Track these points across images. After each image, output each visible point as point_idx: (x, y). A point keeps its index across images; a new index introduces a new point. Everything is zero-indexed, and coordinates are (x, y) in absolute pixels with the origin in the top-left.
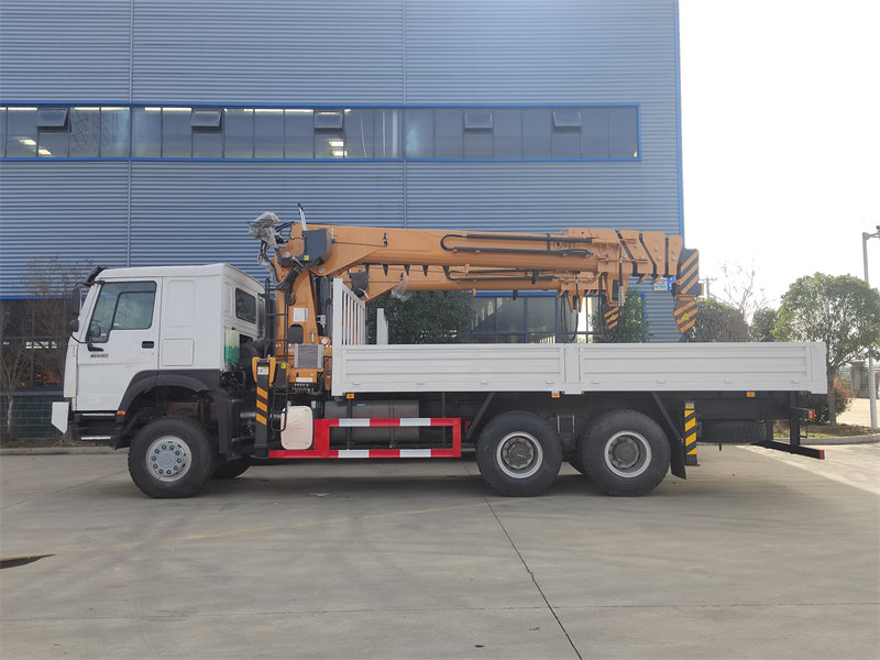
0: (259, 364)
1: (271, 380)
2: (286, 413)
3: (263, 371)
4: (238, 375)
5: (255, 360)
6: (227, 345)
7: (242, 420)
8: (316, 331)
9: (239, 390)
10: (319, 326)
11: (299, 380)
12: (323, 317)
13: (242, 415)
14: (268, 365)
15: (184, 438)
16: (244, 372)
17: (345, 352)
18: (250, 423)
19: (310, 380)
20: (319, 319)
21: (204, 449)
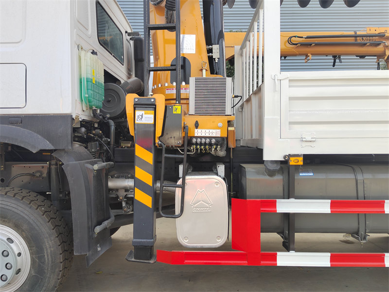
0: (137, 106)
1: (159, 133)
2: (183, 187)
3: (145, 117)
4: (104, 126)
5: (131, 99)
6: (84, 76)
7: (111, 190)
8: (207, 66)
9: (106, 147)
10: (211, 59)
11: (198, 133)
12: (215, 47)
13: (111, 184)
14: (153, 106)
15: (17, 227)
16: (112, 123)
17: (285, 83)
18: (122, 194)
19: (216, 133)
20: (210, 51)
21: (51, 244)
